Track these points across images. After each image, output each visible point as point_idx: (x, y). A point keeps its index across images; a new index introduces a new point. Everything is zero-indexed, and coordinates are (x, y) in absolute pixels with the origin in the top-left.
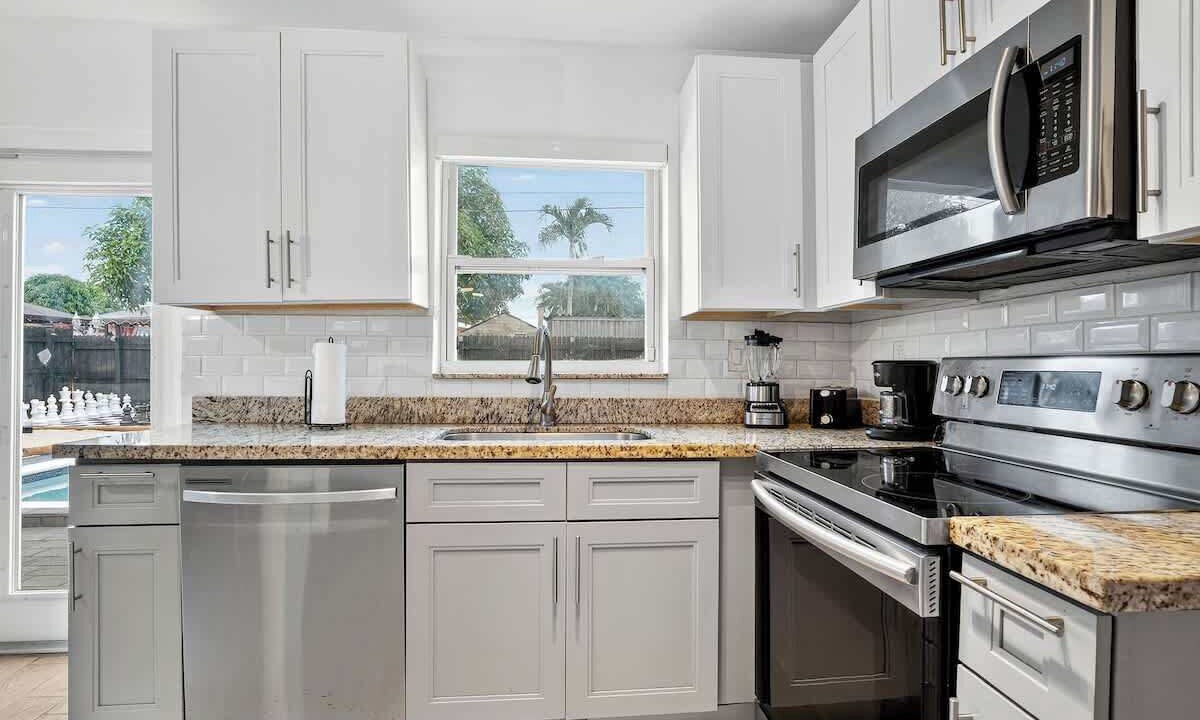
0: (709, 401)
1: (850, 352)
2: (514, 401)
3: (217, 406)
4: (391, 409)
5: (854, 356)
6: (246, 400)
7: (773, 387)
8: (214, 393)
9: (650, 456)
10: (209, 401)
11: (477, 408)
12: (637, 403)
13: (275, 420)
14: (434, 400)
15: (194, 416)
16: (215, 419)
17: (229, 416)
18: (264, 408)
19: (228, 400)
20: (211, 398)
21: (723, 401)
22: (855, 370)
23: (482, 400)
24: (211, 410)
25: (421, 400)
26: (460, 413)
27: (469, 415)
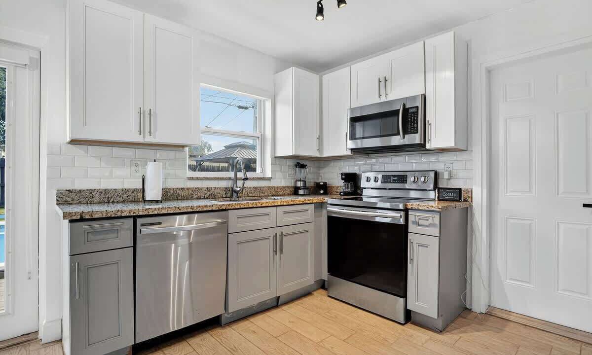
0: (283, 187)
1: (319, 170)
2: (220, 188)
3: (73, 195)
4: (169, 194)
5: (321, 172)
6: (91, 191)
7: (304, 181)
8: (71, 188)
9: (299, 203)
10: (68, 192)
11: (206, 192)
12: (262, 189)
13: (109, 201)
14: (188, 189)
15: (57, 200)
16: (71, 202)
17: (82, 200)
18: (102, 195)
19: (80, 191)
20: (69, 191)
21: (287, 187)
22: (321, 176)
23: (208, 188)
24: (69, 197)
25: (182, 189)
26: (199, 194)
27: (203, 195)
